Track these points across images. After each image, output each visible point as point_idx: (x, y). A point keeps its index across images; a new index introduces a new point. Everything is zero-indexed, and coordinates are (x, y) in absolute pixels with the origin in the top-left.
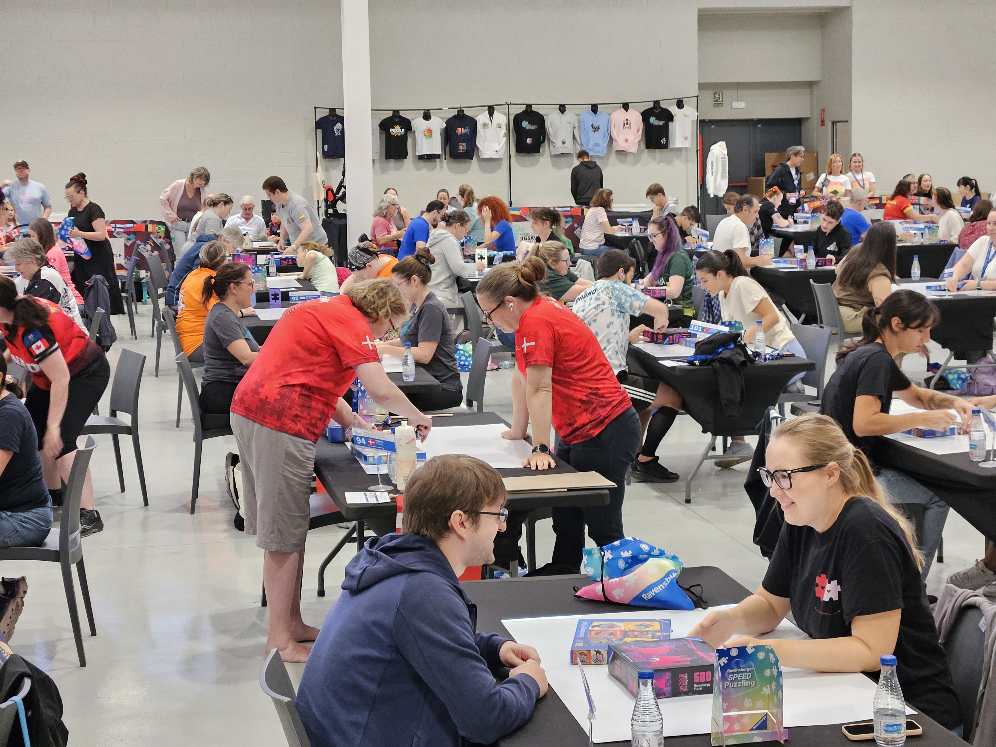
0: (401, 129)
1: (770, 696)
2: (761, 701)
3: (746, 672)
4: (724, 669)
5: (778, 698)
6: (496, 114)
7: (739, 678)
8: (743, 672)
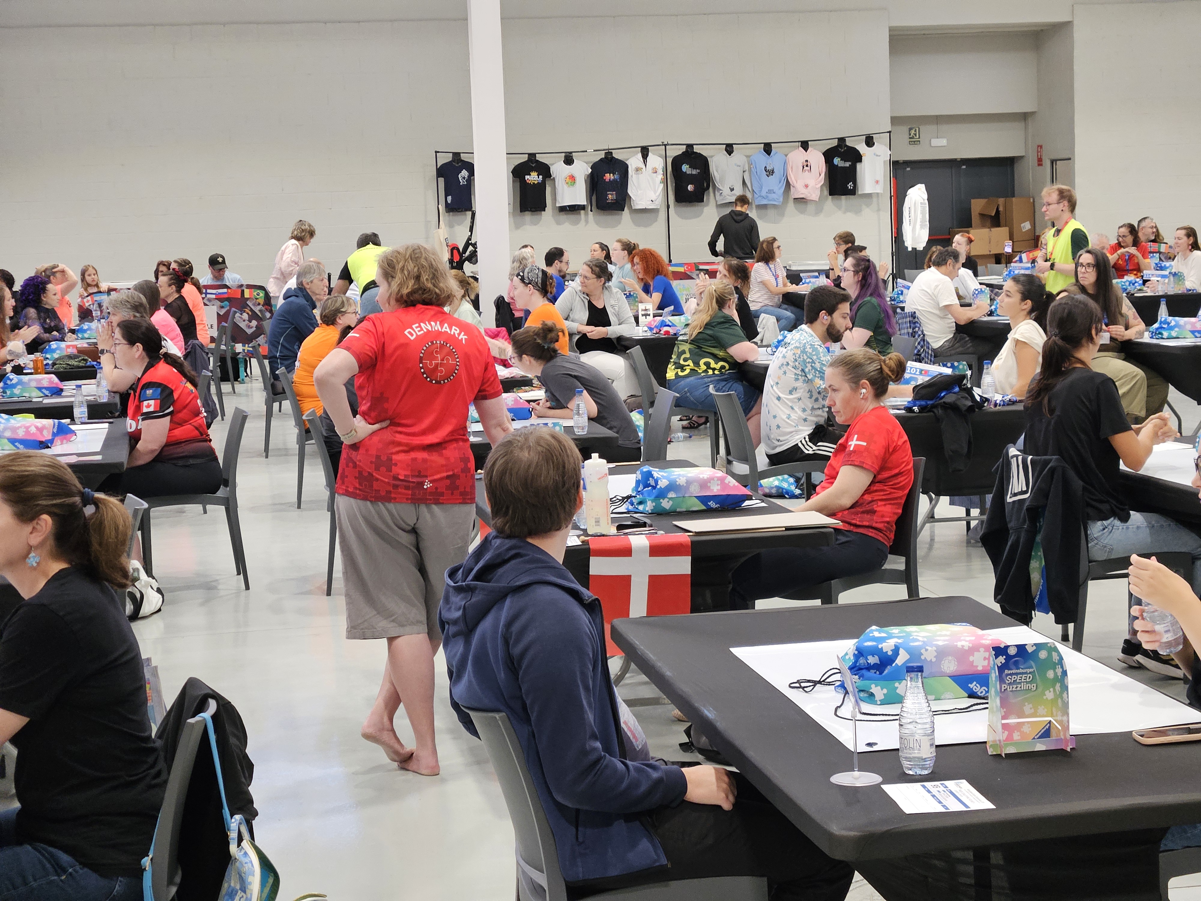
0: (538, 176)
1: (1054, 701)
2: (1043, 707)
3: (1026, 673)
4: (1001, 669)
5: (1063, 701)
6: (651, 157)
7: (1018, 681)
8: (1023, 673)
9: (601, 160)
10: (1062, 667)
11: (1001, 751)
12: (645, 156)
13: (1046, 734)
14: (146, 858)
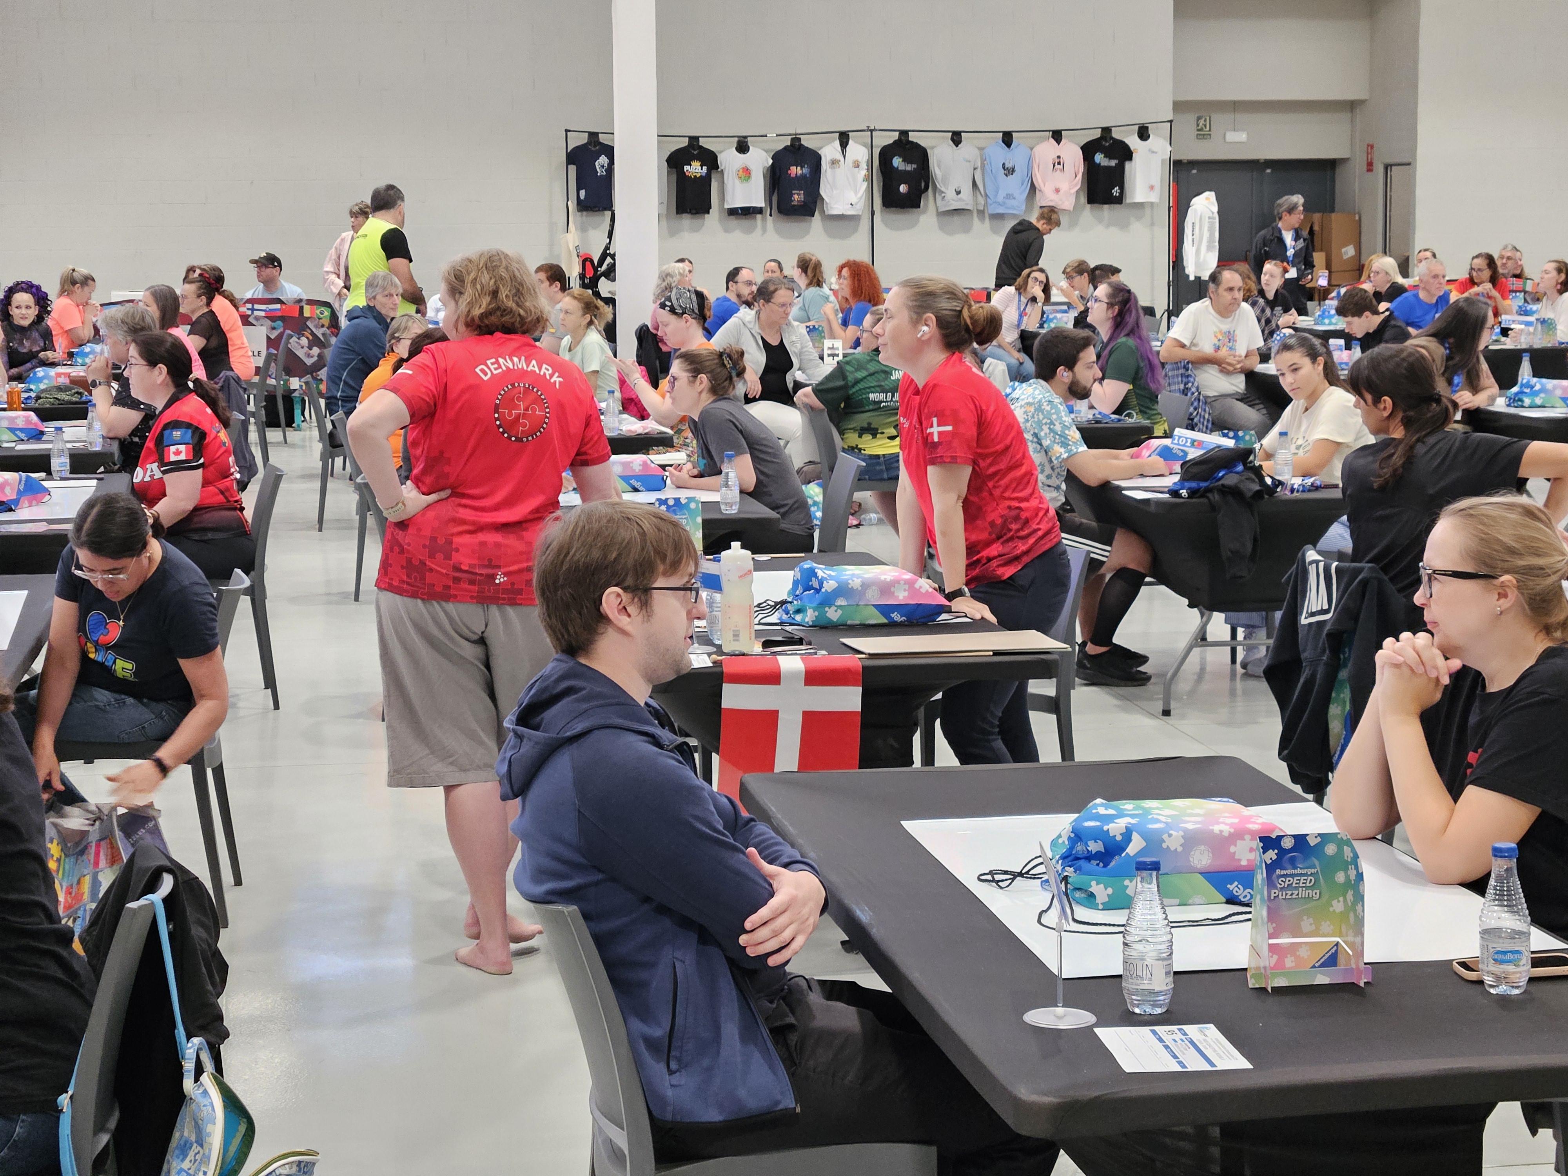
0: (702, 166)
1: (1344, 915)
2: (1328, 922)
3: (1306, 875)
4: (1271, 868)
5: (1356, 916)
6: (852, 145)
7: (1294, 885)
8: (1301, 875)
9: (786, 148)
10: (1357, 868)
11: (1267, 983)
12: (844, 144)
13: (1331, 960)
14: (64, 1095)
